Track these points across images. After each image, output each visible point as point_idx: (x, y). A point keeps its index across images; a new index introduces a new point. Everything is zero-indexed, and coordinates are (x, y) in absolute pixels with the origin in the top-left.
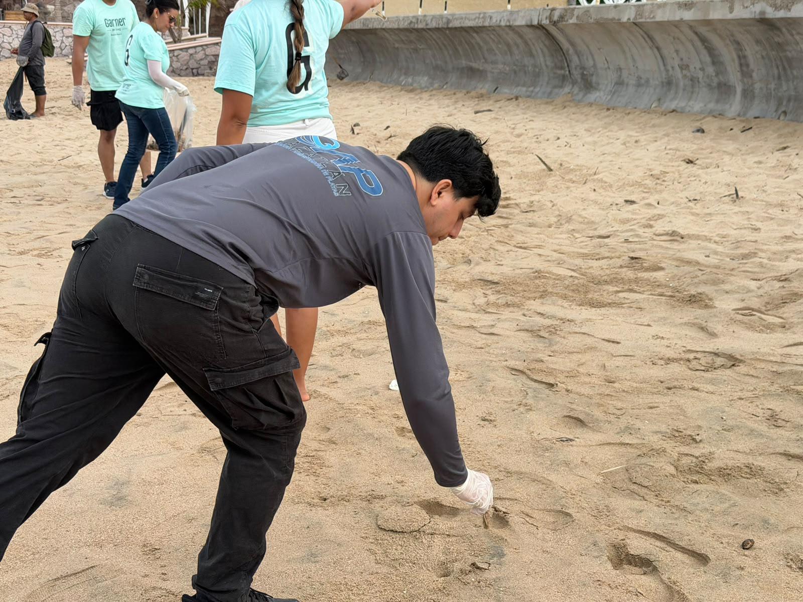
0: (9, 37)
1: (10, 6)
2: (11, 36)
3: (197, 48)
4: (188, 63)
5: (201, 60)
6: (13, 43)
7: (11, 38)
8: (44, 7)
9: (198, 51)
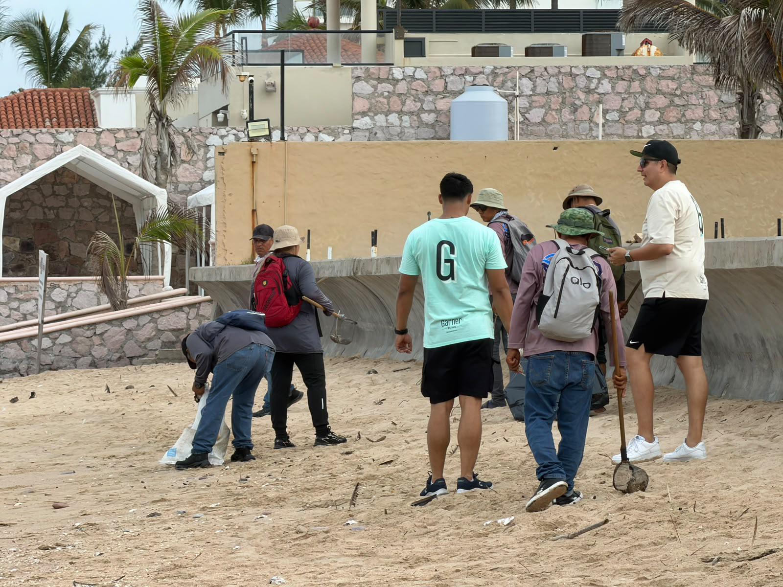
3: (141, 318)
4: (122, 347)
5: (149, 340)
9: (141, 324)
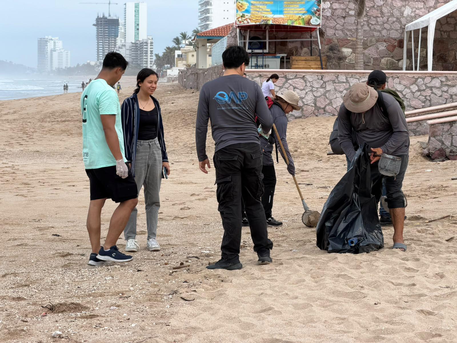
0: (301, 90)
1: (297, 50)
2: (304, 89)
6: (306, 98)
7: (304, 92)
8: (339, 51)
